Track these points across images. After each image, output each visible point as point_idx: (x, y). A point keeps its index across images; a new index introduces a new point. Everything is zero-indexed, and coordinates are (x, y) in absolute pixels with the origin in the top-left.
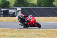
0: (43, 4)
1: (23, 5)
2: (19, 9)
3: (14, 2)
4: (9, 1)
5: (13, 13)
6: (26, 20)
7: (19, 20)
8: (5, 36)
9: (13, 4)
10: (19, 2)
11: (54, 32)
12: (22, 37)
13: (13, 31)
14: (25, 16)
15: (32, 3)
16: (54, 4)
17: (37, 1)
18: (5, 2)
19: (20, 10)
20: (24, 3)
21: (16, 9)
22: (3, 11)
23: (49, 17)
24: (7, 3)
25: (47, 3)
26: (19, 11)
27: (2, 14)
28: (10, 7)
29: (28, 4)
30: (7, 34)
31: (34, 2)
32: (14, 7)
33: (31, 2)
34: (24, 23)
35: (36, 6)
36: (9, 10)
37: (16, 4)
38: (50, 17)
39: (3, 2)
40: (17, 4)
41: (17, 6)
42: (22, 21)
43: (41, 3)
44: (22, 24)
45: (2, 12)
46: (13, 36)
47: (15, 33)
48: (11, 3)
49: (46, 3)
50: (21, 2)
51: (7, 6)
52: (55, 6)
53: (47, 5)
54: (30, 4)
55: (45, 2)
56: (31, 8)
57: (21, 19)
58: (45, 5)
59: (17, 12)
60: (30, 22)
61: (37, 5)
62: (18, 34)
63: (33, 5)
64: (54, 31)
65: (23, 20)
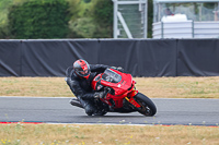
0: (32, 28)
11: (73, 135)
16: (75, 29)
23: (53, 75)
25: (48, 25)
38: (58, 78)
43: (22, 22)
49: (44, 23)
52: (79, 33)
53: (46, 29)
55: (41, 19)
58: (38, 31)
64: (73, 131)
65: (84, 83)
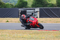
1: (42, 5)
2: (37, 9)
3: (32, 2)
4: (27, 1)
5: (31, 14)
6: (28, 21)
7: (21, 21)
8: (22, 37)
9: (31, 5)
10: (37, 2)
12: (41, 39)
13: (31, 33)
14: (27, 17)
15: (51, 4)
17: (57, 1)
18: (22, 2)
19: (39, 10)
20: (43, 3)
21: (35, 9)
22: (20, 11)
24: (25, 3)
26: (37, 11)
27: (20, 15)
28: (28, 7)
29: (47, 5)
30: (25, 35)
31: (53, 2)
32: (32, 7)
33: (50, 2)
34: (26, 24)
35: (55, 7)
36: (27, 11)
37: (34, 4)
39: (20, 2)
40: (36, 4)
41: (35, 6)
42: (24, 22)
44: (24, 25)
45: (20, 13)
46: (31, 38)
47: (34, 35)
48: (28, 3)
50: (39, 2)
51: (24, 7)
54: (49, 4)
56: (50, 8)
57: (23, 20)
59: (35, 13)
60: (32, 23)
61: (56, 5)
62: (37, 36)
63: (52, 5)
